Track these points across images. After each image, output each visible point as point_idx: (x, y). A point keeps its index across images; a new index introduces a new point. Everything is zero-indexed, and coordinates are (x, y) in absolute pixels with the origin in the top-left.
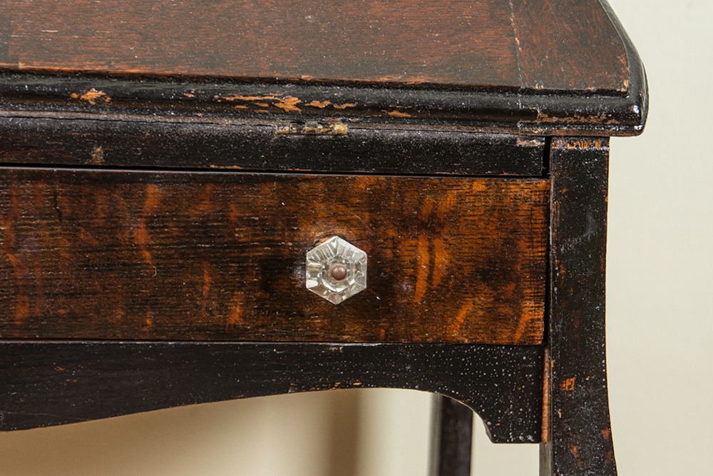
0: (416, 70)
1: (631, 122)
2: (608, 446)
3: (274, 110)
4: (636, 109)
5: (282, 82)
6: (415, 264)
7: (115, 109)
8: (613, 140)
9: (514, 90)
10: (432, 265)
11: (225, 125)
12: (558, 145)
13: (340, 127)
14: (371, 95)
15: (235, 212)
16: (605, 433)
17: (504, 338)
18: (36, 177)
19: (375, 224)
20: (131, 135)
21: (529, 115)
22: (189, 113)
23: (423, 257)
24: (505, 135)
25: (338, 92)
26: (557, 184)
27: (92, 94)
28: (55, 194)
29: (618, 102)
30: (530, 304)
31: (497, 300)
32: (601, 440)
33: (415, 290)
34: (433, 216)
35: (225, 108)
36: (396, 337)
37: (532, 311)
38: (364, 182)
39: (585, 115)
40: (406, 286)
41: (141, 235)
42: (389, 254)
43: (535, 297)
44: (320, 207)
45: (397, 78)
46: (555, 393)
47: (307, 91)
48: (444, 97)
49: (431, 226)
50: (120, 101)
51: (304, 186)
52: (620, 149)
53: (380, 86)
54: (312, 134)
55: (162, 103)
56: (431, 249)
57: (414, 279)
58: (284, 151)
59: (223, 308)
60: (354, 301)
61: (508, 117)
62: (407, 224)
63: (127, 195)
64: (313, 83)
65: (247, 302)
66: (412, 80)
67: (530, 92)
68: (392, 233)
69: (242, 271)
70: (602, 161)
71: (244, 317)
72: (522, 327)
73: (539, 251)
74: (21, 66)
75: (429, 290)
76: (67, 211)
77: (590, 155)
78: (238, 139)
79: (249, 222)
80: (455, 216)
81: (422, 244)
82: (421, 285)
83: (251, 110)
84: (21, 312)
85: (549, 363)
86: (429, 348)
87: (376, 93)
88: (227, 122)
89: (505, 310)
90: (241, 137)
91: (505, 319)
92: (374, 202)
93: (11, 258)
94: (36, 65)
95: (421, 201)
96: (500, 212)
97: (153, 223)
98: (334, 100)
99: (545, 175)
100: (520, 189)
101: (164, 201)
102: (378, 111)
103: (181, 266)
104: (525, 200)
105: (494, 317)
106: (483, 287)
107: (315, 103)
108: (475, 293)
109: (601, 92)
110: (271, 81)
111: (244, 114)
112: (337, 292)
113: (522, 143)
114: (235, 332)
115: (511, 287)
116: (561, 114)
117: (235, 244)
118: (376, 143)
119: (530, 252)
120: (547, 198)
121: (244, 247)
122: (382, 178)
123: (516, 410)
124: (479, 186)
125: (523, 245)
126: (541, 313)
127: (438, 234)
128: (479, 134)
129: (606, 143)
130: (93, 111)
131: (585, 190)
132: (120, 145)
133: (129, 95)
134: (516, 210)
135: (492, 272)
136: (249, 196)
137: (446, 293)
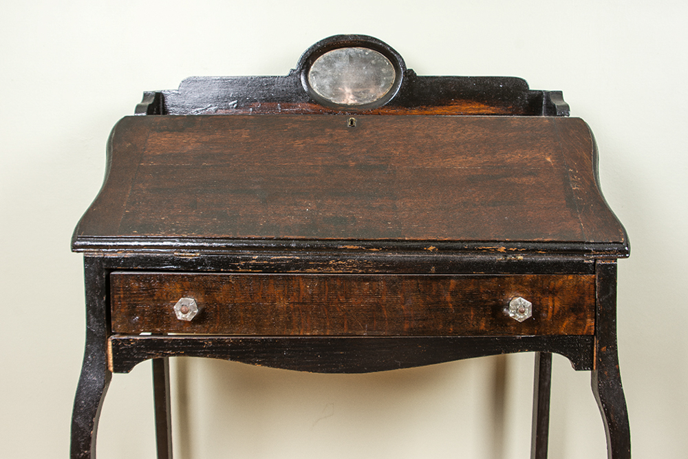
0: (547, 236)
1: (625, 253)
2: (618, 371)
3: (496, 252)
4: (626, 248)
5: (499, 242)
6: (547, 306)
7: (439, 253)
8: (619, 260)
9: (583, 243)
10: (553, 306)
11: (479, 257)
12: (599, 262)
13: (520, 257)
14: (531, 246)
15: (482, 289)
16: (617, 366)
17: (580, 333)
18: (411, 278)
19: (533, 292)
20: (445, 261)
21: (589, 252)
22: (466, 254)
23: (550, 304)
24: (580, 259)
25: (519, 245)
26: (599, 276)
27: (431, 248)
28: (418, 284)
29: (620, 246)
30: (589, 320)
31: (577, 319)
32: (615, 369)
33: (547, 316)
34: (554, 289)
35: (479, 251)
36: (541, 333)
37: (590, 322)
38: (529, 277)
39: (609, 251)
40: (544, 315)
41: (449, 298)
42: (538, 303)
43: (591, 318)
44: (513, 286)
45: (541, 239)
46: (599, 352)
47: (508, 245)
48: (558, 246)
49: (553, 292)
50: (442, 250)
51: (507, 279)
52: (621, 263)
53: (534, 242)
54: (510, 260)
55: (456, 250)
56: (553, 301)
57: (547, 312)
58: (500, 266)
59: (478, 324)
60: (527, 321)
61: (581, 252)
62: (544, 292)
63: (444, 284)
64: (510, 242)
65: (487, 322)
66: (546, 240)
67: (589, 243)
68: (539, 295)
69: (485, 310)
70: (615, 266)
71: (485, 327)
72: (586, 328)
73: (593, 301)
74: (406, 239)
75: (553, 316)
76: (422, 290)
77: (613, 265)
78: (483, 263)
79: (487, 292)
80: (562, 288)
81: (550, 299)
82: (550, 314)
83: (488, 252)
84: (406, 326)
85: (596, 341)
86: (553, 337)
87: (533, 244)
88: (479, 256)
89: (580, 322)
90: (485, 262)
91: (580, 326)
92: (533, 284)
93: (403, 307)
94: (412, 238)
95: (549, 283)
96: (578, 287)
97: (453, 294)
98: (518, 248)
99: (594, 273)
100: (585, 278)
101: (457, 286)
102: (534, 251)
103: (463, 309)
104: (587, 282)
105: (576, 325)
106: (572, 314)
107: (511, 249)
108: (569, 316)
109: (614, 243)
110: (495, 241)
111: (485, 254)
112: (520, 318)
113: (585, 261)
114: (483, 332)
115: (582, 314)
116: (600, 251)
117: (482, 301)
118: (533, 263)
119: (589, 301)
120: (595, 281)
121: (486, 301)
122: (535, 275)
123: (584, 359)
124: (570, 277)
125: (587, 298)
126: (593, 323)
127: (556, 295)
128: (570, 259)
129: (616, 261)
130: (431, 254)
131: (609, 278)
132: (441, 266)
133: (445, 247)
134: (584, 286)
135: (576, 309)
136: (487, 283)
137: (559, 317)
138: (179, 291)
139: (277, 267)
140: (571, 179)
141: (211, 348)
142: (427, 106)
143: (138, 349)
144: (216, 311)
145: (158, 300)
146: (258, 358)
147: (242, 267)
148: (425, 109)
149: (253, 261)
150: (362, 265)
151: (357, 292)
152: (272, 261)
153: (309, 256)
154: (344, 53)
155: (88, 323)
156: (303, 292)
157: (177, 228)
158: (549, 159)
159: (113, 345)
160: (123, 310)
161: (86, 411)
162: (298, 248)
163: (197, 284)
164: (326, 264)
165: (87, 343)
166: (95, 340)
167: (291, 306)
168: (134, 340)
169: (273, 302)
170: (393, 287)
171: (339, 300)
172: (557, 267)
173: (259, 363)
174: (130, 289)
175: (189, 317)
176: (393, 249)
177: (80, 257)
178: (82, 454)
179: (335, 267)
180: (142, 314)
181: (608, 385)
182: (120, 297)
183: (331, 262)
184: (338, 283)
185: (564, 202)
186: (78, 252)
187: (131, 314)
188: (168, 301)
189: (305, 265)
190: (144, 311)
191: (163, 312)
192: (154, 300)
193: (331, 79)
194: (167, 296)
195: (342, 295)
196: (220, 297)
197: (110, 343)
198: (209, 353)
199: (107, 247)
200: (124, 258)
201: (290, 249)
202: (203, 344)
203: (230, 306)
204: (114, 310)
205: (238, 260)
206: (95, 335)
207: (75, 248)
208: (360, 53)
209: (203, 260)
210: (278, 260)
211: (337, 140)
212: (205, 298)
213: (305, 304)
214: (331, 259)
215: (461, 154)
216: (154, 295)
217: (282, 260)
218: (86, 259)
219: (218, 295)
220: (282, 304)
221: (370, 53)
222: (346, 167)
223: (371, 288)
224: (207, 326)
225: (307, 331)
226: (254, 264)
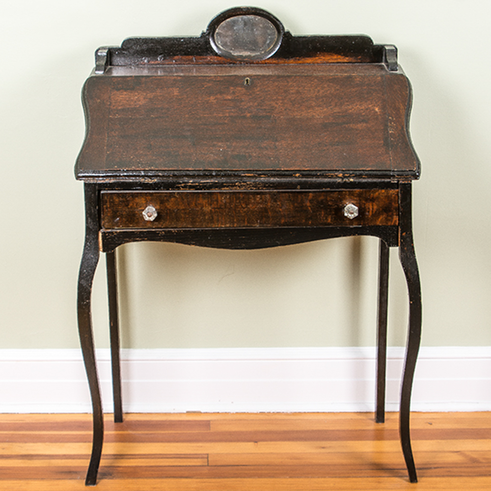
0: (369, 167)
1: (416, 177)
2: (413, 247)
3: (337, 177)
4: (417, 174)
5: (339, 170)
6: (369, 208)
7: (302, 178)
8: (413, 181)
9: (390, 171)
10: (373, 209)
11: (326, 180)
12: (401, 182)
13: (352, 180)
14: (358, 173)
15: (329, 198)
16: (412, 245)
17: (389, 224)
19: (360, 200)
20: (306, 182)
21: (393, 176)
22: (318, 178)
23: (371, 207)
24: (389, 180)
25: (351, 172)
26: (400, 191)
27: (297, 175)
28: (290, 196)
29: (414, 173)
30: (395, 217)
31: (388, 216)
33: (369, 214)
34: (373, 198)
35: (326, 177)
36: (365, 224)
37: (396, 218)
38: (357, 190)
39: (406, 176)
40: (367, 213)
41: (308, 204)
42: (363, 206)
43: (396, 215)
44: (347, 197)
45: (364, 169)
46: (401, 236)
47: (344, 172)
48: (375, 172)
49: (373, 200)
50: (303, 176)
51: (344, 192)
53: (360, 171)
54: (345, 182)
55: (313, 176)
56: (373, 205)
57: (369, 212)
58: (339, 185)
59: (326, 219)
60: (355, 218)
61: (389, 177)
62: (367, 200)
63: (305, 196)
64: (346, 170)
65: (332, 218)
66: (368, 169)
67: (394, 171)
69: (331, 211)
70: (411, 185)
71: (331, 221)
72: (393, 222)
73: (397, 205)
74: (282, 169)
76: (292, 199)
77: (408, 184)
78: (329, 183)
79: (332, 201)
80: (378, 198)
81: (370, 204)
82: (371, 213)
83: (332, 177)
84: (283, 221)
85: (400, 229)
86: (372, 226)
89: (390, 218)
91: (389, 220)
92: (360, 195)
93: (280, 210)
94: (286, 169)
95: (370, 195)
96: (388, 197)
97: (310, 201)
98: (351, 174)
99: (398, 188)
100: (392, 192)
101: (313, 197)
102: (360, 176)
103: (317, 210)
104: (394, 194)
105: (387, 220)
106: (384, 213)
107: (346, 175)
108: (383, 215)
109: (410, 171)
110: (336, 170)
111: (330, 178)
112: (351, 216)
113: (392, 182)
114: (329, 224)
115: (391, 213)
116: (401, 175)
117: (329, 205)
118: (359, 183)
119: (395, 205)
120: (398, 193)
121: (331, 206)
122: (361, 190)
123: (392, 240)
124: (383, 191)
125: (393, 204)
126: (397, 219)
127: (374, 202)
128: (383, 180)
129: (411, 181)
130: (297, 178)
131: (407, 191)
132: (304, 185)
133: (306, 174)
134: (391, 196)
135: (386, 210)
136: (332, 195)
137: (376, 215)
138: (144, 202)
139: (205, 187)
140: (389, 124)
141: (164, 236)
142: (300, 57)
143: (118, 238)
144: (167, 213)
145: (131, 207)
146: (193, 241)
147: (183, 187)
148: (299, 60)
149: (190, 184)
150: (256, 185)
151: (253, 201)
152: (201, 183)
153: (224, 180)
154: (240, 20)
155: (87, 222)
156: (219, 202)
157: (142, 164)
158: (377, 109)
159: (102, 236)
160: (109, 215)
161: (87, 276)
162: (217, 176)
163: (155, 197)
164: (233, 185)
165: (86, 235)
166: (91, 233)
167: (213, 210)
168: (116, 232)
169: (202, 208)
170: (274, 198)
171: (242, 206)
172: (375, 185)
173: (193, 244)
174: (113, 202)
175: (152, 219)
176: (274, 176)
177: (82, 183)
178: (85, 303)
179: (239, 187)
180: (121, 216)
181: (407, 256)
182: (107, 207)
183: (237, 184)
184: (241, 196)
185: (382, 142)
186: (81, 180)
187: (114, 217)
188: (137, 208)
189: (221, 186)
190: (122, 215)
191: (134, 215)
192: (128, 208)
193: (231, 38)
194: (136, 205)
195: (243, 203)
196: (169, 205)
197: (100, 235)
198: (162, 239)
199: (99, 177)
200: (109, 183)
201: (212, 176)
202: (159, 233)
203: (175, 211)
204: (103, 214)
205: (180, 184)
206: (91, 230)
207: (78, 178)
208: (252, 19)
209: (159, 183)
210: (205, 183)
211: (238, 96)
212: (160, 206)
213: (222, 208)
214: (236, 182)
215: (319, 106)
216: (128, 205)
217: (207, 183)
218: (85, 184)
219: (168, 205)
220: (207, 209)
221: (259, 19)
222: (244, 117)
223: (261, 199)
224: (161, 223)
225: (222, 224)
226: (190, 186)
